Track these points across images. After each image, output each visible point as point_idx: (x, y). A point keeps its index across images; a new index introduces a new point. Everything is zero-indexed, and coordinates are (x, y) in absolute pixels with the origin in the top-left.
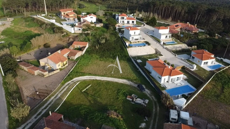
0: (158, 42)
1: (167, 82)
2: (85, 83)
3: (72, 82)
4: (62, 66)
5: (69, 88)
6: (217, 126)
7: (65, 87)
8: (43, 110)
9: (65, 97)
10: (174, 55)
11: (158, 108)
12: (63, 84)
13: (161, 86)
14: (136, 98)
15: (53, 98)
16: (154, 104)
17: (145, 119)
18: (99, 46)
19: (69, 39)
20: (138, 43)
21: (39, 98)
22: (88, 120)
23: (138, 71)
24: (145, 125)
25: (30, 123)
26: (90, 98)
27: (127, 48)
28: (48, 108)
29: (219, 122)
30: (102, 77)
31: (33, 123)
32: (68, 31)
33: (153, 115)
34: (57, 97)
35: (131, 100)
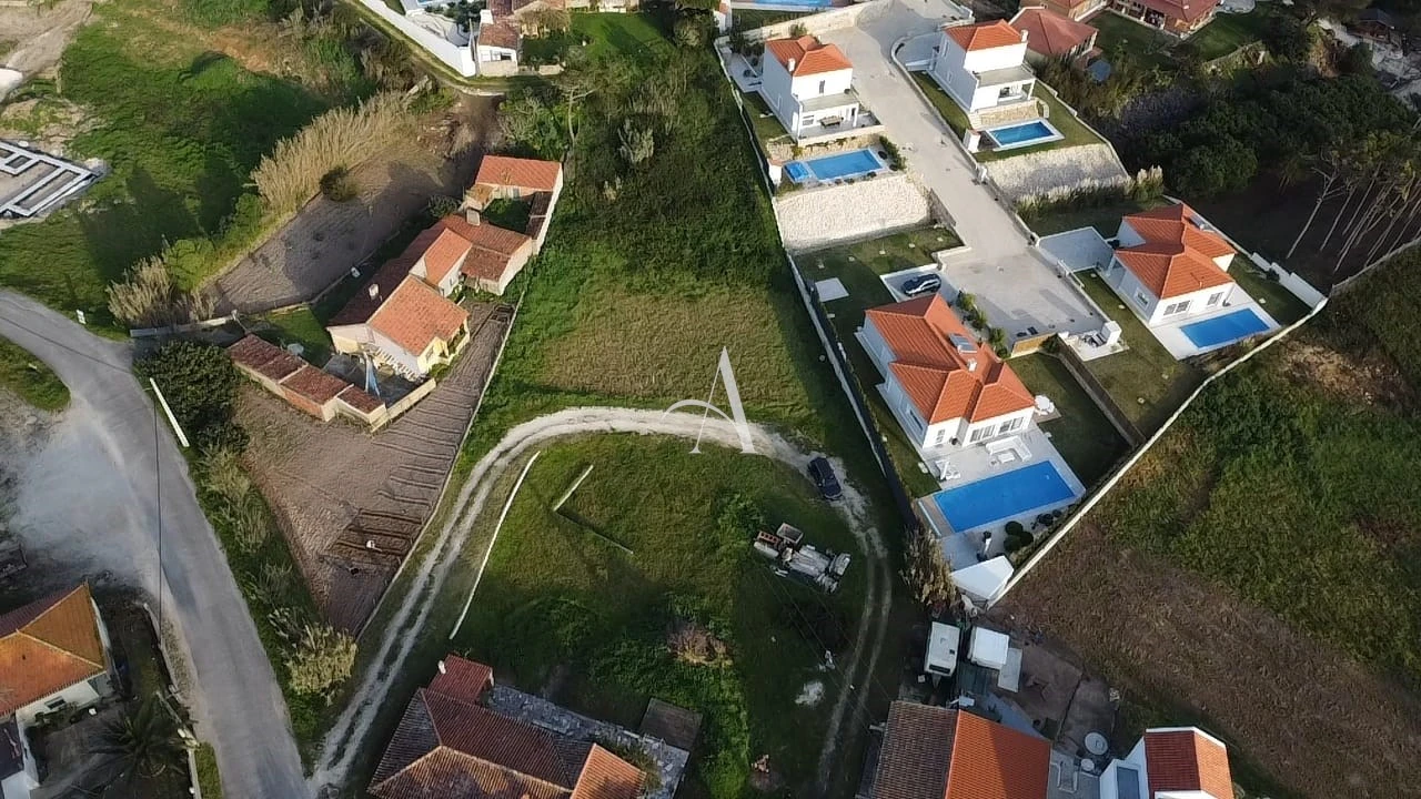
0: (951, 136)
1: (954, 441)
2: (565, 456)
3: (502, 455)
4: (443, 355)
5: (495, 495)
6: (1115, 695)
7: (473, 494)
8: (401, 631)
9: (484, 555)
10: (1025, 233)
11: (887, 600)
12: (464, 474)
13: (921, 465)
14: (797, 549)
15: (430, 559)
16: (871, 574)
17: (825, 661)
18: (624, 183)
19: (454, 126)
20: (835, 151)
21: (374, 567)
22: (591, 679)
23: (822, 358)
24: (819, 694)
25: (366, 703)
26: (592, 546)
27: (774, 199)
28: (421, 618)
29: (1131, 672)
30: (643, 414)
31: (377, 702)
32: (436, 59)
33: (861, 638)
34: (451, 558)
35: (773, 553)
